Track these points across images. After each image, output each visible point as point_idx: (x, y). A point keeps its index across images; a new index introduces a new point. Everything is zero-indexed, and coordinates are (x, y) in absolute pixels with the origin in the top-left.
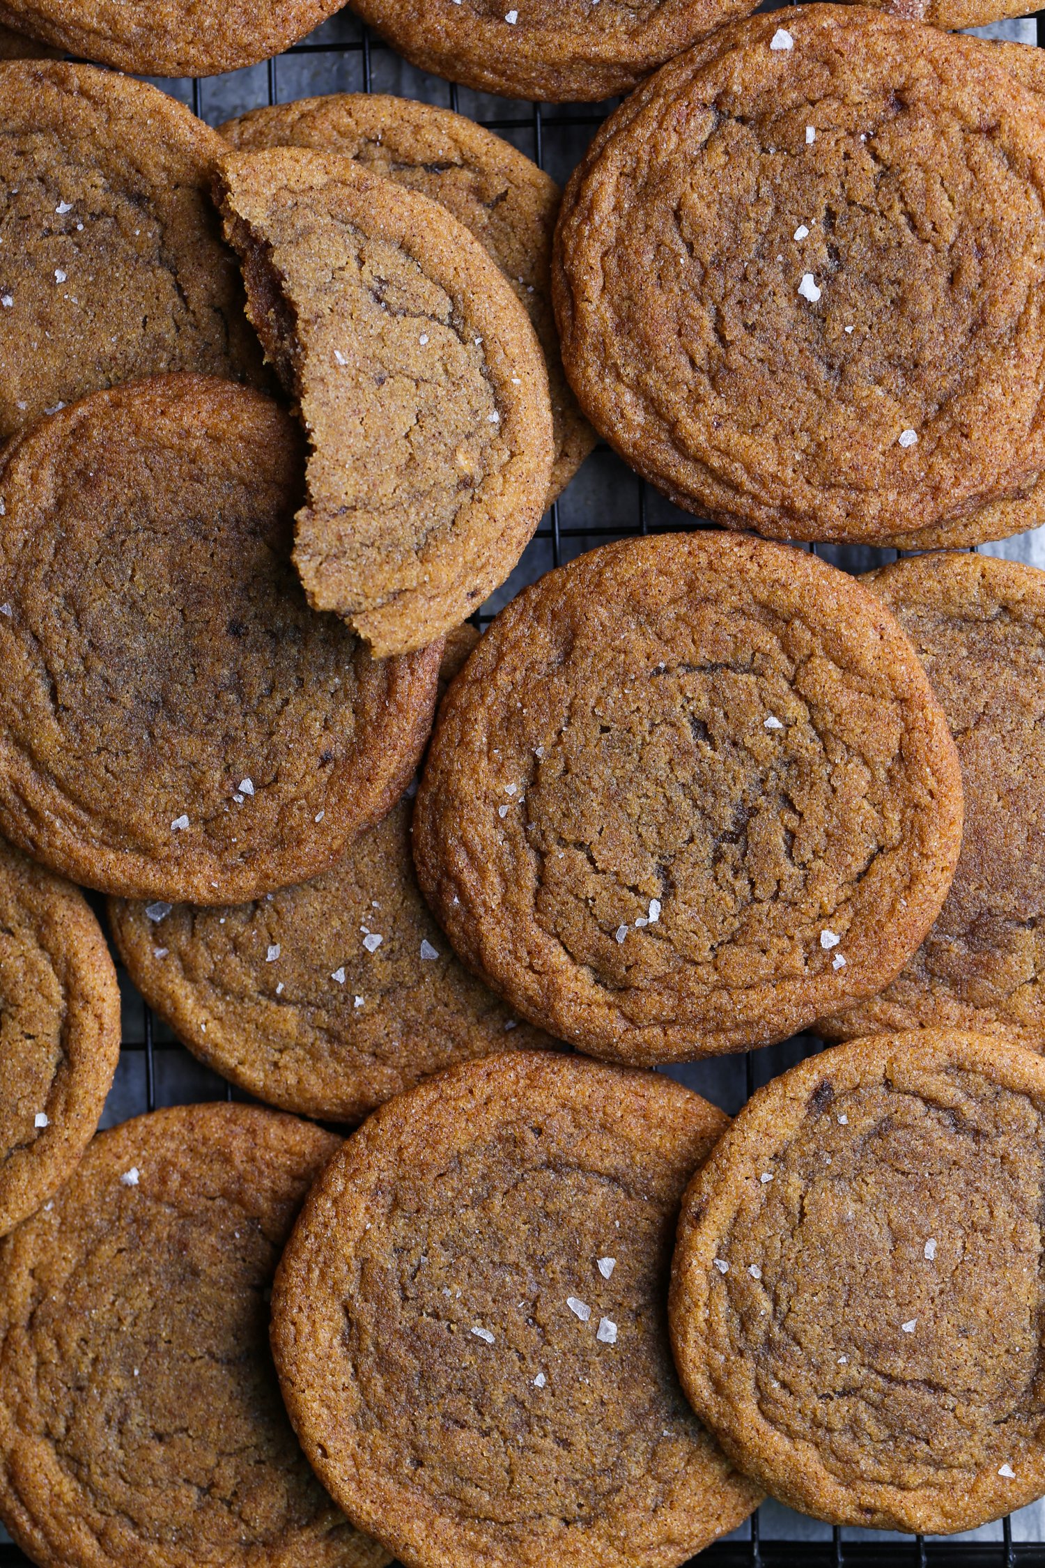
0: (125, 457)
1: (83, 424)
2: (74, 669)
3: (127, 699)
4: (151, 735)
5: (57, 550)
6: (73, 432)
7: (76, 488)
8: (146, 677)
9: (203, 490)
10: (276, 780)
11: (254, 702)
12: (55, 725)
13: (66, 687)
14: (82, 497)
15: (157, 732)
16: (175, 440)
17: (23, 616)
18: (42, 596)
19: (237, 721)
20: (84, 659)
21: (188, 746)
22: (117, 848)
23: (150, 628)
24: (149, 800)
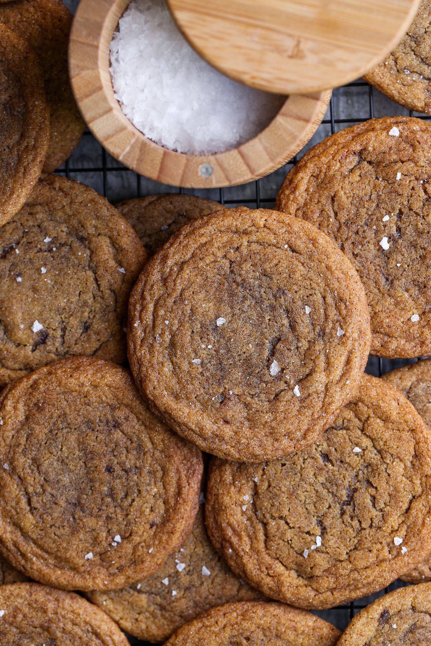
0: (55, 396)
1: (36, 382)
2: (38, 491)
3: (62, 503)
4: (74, 518)
5: (27, 439)
6: (31, 386)
7: (34, 411)
8: (70, 493)
9: (91, 409)
10: (131, 535)
11: (119, 501)
12: (30, 516)
13: (34, 499)
14: (37, 415)
15: (76, 516)
16: (77, 388)
17: (14, 469)
18: (22, 460)
19: (112, 510)
20: (42, 486)
21: (90, 522)
22: (62, 568)
23: (70, 471)
24: (75, 547)
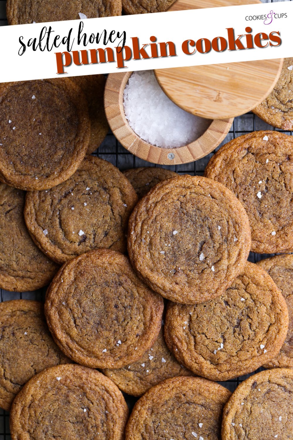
0: (90, 268)
1: (80, 261)
2: (79, 316)
3: (92, 323)
4: (97, 331)
5: (75, 290)
6: (78, 263)
7: (79, 276)
8: (96, 318)
9: (108, 275)
10: (126, 340)
11: (121, 323)
12: (75, 329)
13: (78, 320)
14: (80, 278)
15: (99, 330)
16: (101, 265)
17: (68, 305)
18: (72, 300)
19: (117, 327)
20: (82, 314)
21: (106, 333)
22: (90, 357)
23: (96, 307)
24: (97, 346)
